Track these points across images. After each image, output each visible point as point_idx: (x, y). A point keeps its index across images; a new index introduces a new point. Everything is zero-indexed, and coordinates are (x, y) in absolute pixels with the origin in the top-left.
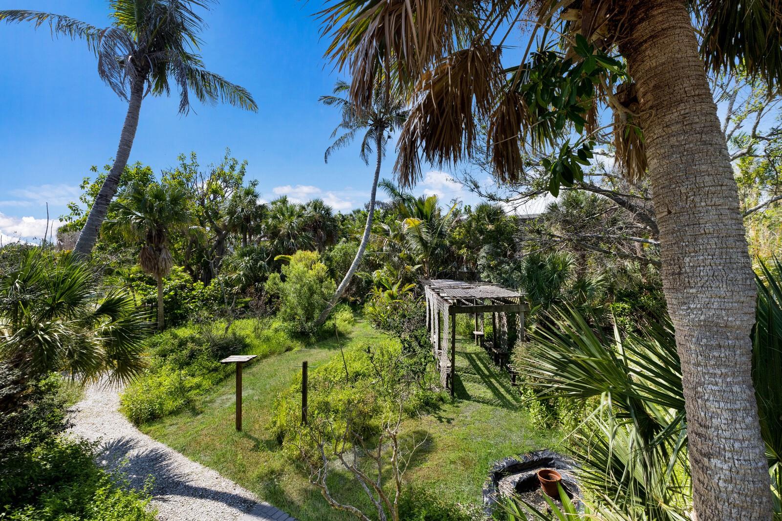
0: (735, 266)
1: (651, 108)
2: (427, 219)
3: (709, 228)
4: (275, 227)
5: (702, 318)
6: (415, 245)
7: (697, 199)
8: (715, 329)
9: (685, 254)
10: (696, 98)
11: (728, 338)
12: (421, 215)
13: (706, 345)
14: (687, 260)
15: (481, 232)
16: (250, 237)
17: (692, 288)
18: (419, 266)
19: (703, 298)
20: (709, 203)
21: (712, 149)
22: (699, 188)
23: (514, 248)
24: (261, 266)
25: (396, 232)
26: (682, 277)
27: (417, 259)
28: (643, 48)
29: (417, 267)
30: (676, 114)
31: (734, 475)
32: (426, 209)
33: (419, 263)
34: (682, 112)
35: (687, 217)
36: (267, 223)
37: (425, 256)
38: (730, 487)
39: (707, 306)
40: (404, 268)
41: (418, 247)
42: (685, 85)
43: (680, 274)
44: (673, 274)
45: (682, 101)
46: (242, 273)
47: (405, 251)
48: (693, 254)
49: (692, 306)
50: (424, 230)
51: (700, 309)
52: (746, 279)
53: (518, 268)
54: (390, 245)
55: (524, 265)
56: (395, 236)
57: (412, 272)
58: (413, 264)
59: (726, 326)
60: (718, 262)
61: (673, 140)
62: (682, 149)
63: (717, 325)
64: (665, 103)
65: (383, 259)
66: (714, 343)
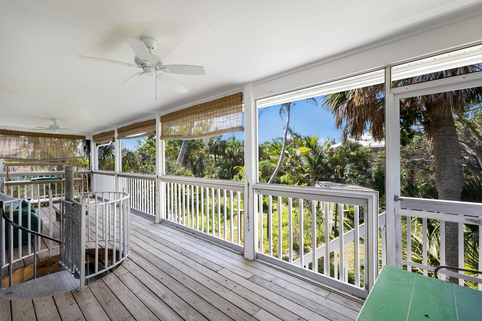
0: (456, 174)
1: (433, 127)
2: (312, 148)
3: (449, 163)
4: (232, 151)
5: (445, 188)
6: (305, 163)
7: (446, 155)
8: (449, 192)
9: (441, 171)
10: (448, 125)
11: (453, 194)
12: (309, 145)
13: (446, 196)
14: (442, 172)
15: (348, 156)
16: (218, 156)
17: (443, 180)
18: (308, 174)
19: (446, 183)
20: (450, 156)
21: (452, 141)
22: (447, 152)
23: (368, 166)
24: (226, 171)
25: (293, 155)
26: (440, 177)
27: (306, 171)
28: (432, 108)
29: (306, 175)
30: (441, 130)
31: (452, 230)
32: (312, 143)
33: (307, 173)
34: (443, 129)
35: (443, 160)
36: (228, 149)
37: (311, 169)
38: (451, 233)
39: (447, 185)
40: (298, 175)
41: (307, 164)
42: (445, 121)
43: (440, 176)
44: (438, 176)
45: (443, 126)
46: (217, 175)
47: (300, 166)
48: (444, 171)
49: (443, 185)
50: (311, 154)
51: (445, 186)
52: (460, 178)
53: (370, 177)
54: (291, 162)
55: (373, 176)
56: (292, 157)
57: (303, 177)
58: (304, 173)
59: (452, 191)
60: (451, 173)
61: (440, 137)
62: (442, 140)
63: (450, 190)
64: (438, 126)
65: (285, 170)
66: (449, 195)
